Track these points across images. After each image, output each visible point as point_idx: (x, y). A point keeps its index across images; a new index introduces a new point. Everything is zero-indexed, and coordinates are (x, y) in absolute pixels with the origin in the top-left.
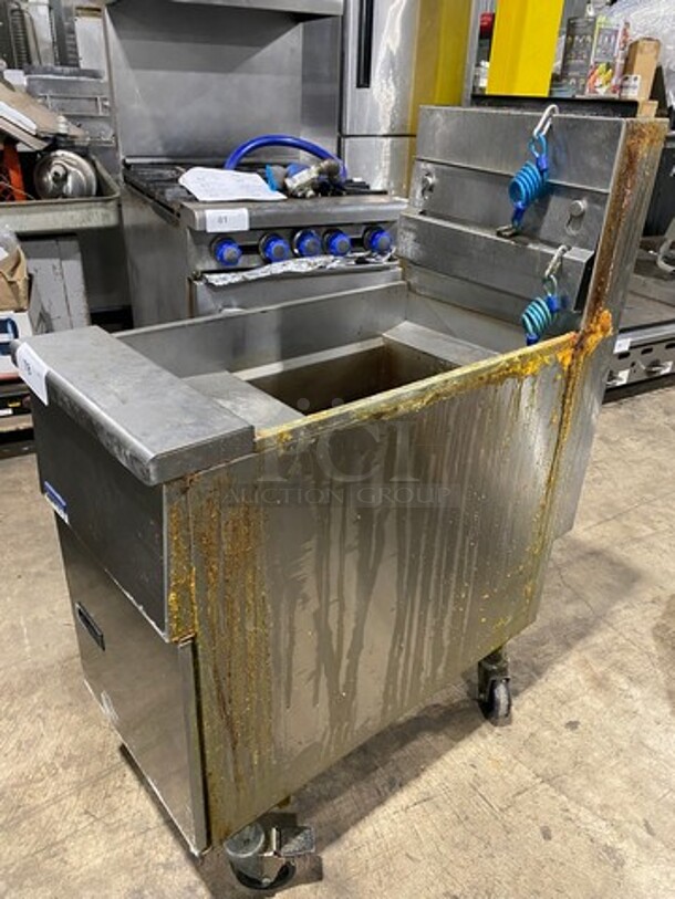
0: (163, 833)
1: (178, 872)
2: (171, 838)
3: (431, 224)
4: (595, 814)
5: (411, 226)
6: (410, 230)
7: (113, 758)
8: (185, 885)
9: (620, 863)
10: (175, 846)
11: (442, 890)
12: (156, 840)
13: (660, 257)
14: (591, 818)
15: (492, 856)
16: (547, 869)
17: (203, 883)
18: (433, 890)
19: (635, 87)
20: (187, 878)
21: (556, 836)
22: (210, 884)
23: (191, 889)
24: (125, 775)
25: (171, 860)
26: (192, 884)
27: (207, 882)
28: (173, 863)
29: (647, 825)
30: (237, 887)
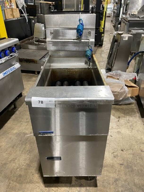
0: (72, 189)
1: (82, 190)
2: (74, 188)
3: (55, 41)
4: (112, 129)
5: (50, 42)
6: (50, 44)
7: (46, 190)
8: (85, 190)
9: (120, 132)
10: (76, 188)
11: (111, 154)
12: (72, 191)
13: (34, 41)
14: (112, 130)
15: (110, 144)
16: (116, 140)
17: (87, 187)
18: (110, 155)
19: (13, 5)
20: (84, 190)
21: (112, 135)
22: (88, 186)
23: (87, 190)
24: (53, 189)
25: (78, 190)
26: (86, 189)
27: (87, 186)
28: (79, 190)
29: (117, 126)
30: (91, 182)
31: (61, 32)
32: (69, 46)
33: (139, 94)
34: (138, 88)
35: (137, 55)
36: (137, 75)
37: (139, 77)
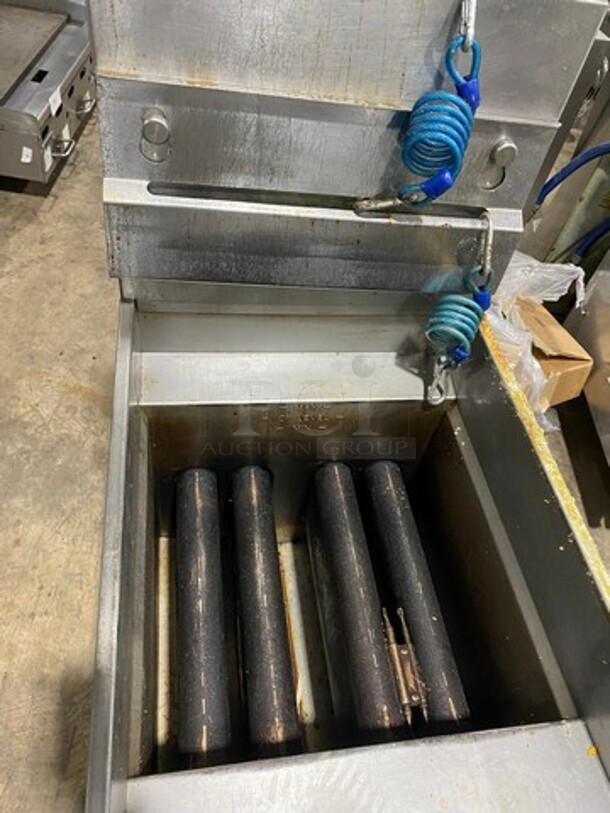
31: (253, 130)
32: (306, 255)
33: (582, 393)
34: (591, 363)
35: (598, 159)
36: (586, 280)
37: (591, 290)
